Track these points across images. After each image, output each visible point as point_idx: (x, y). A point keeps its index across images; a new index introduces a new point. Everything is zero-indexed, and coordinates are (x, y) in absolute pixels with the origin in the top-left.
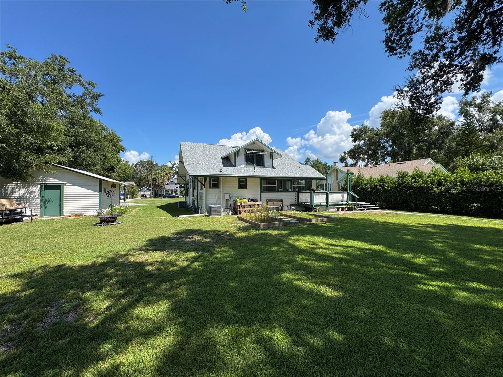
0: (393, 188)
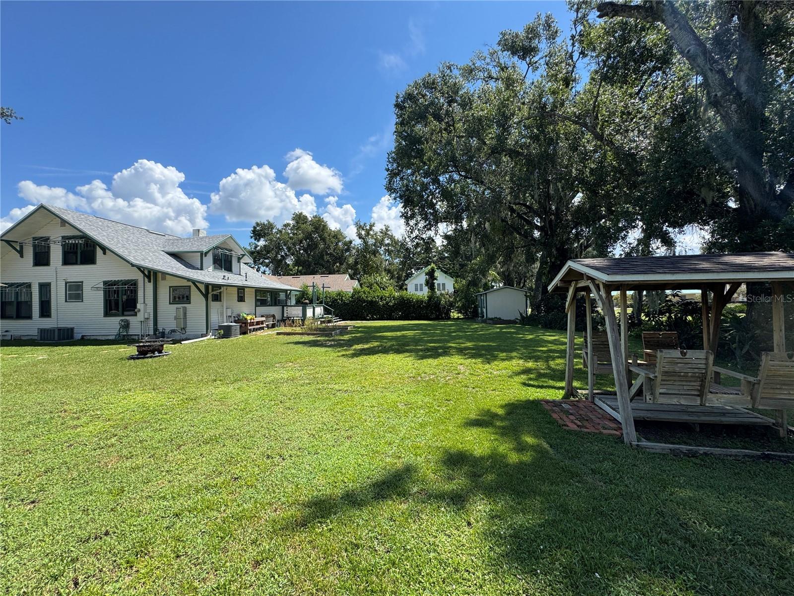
0: (351, 301)
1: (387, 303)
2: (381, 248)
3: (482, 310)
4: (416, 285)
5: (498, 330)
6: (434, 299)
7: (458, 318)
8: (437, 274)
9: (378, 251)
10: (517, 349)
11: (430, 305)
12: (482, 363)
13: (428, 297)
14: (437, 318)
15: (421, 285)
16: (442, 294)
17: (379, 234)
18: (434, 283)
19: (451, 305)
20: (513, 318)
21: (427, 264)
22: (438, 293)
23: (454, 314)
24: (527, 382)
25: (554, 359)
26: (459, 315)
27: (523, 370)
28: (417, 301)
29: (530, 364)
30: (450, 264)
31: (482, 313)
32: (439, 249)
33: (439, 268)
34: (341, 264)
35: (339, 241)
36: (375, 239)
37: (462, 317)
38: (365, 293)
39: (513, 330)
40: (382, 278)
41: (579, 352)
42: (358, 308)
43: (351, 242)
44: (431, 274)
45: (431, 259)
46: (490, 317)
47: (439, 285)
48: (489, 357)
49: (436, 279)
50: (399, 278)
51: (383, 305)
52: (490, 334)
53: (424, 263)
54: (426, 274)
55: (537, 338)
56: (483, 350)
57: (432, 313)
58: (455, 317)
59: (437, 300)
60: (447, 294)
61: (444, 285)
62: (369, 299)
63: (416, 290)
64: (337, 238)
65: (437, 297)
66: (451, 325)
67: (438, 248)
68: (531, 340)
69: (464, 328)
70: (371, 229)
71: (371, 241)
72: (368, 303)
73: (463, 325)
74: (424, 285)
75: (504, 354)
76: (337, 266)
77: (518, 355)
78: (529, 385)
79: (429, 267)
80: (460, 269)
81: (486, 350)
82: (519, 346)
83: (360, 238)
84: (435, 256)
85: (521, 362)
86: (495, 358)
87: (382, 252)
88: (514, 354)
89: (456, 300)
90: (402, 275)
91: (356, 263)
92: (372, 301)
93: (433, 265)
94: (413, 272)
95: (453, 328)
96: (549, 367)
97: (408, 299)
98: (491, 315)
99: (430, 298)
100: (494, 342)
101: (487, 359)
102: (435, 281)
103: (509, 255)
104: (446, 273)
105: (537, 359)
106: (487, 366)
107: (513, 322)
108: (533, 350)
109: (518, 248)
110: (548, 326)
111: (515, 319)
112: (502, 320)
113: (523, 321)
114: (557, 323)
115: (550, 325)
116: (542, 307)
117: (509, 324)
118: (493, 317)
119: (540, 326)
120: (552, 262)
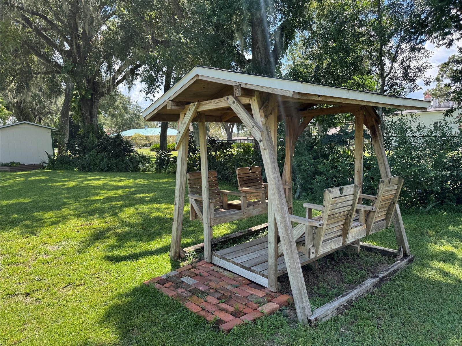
5: (23, 179)
10: (64, 204)
12: (22, 234)
20: (38, 162)
24: (110, 254)
25: (121, 209)
27: (93, 235)
29: (97, 223)
39: (43, 178)
41: (141, 195)
48: (28, 222)
52: (12, 186)
55: (82, 185)
56: (13, 212)
68: (75, 188)
75: (51, 214)
77: (72, 212)
78: (118, 259)
81: (18, 212)
82: (66, 198)
85: (82, 221)
86: (40, 223)
88: (65, 211)
96: (123, 223)
100: (26, 198)
101: (27, 226)
105: (101, 213)
106: (33, 240)
107: (40, 167)
108: (87, 201)
109: (37, 74)
110: (87, 169)
111: (45, 163)
112: (24, 165)
113: (53, 165)
114: (96, 164)
115: (88, 167)
116: (76, 146)
117: (34, 170)
118: (9, 162)
119: (76, 169)
120: (82, 95)
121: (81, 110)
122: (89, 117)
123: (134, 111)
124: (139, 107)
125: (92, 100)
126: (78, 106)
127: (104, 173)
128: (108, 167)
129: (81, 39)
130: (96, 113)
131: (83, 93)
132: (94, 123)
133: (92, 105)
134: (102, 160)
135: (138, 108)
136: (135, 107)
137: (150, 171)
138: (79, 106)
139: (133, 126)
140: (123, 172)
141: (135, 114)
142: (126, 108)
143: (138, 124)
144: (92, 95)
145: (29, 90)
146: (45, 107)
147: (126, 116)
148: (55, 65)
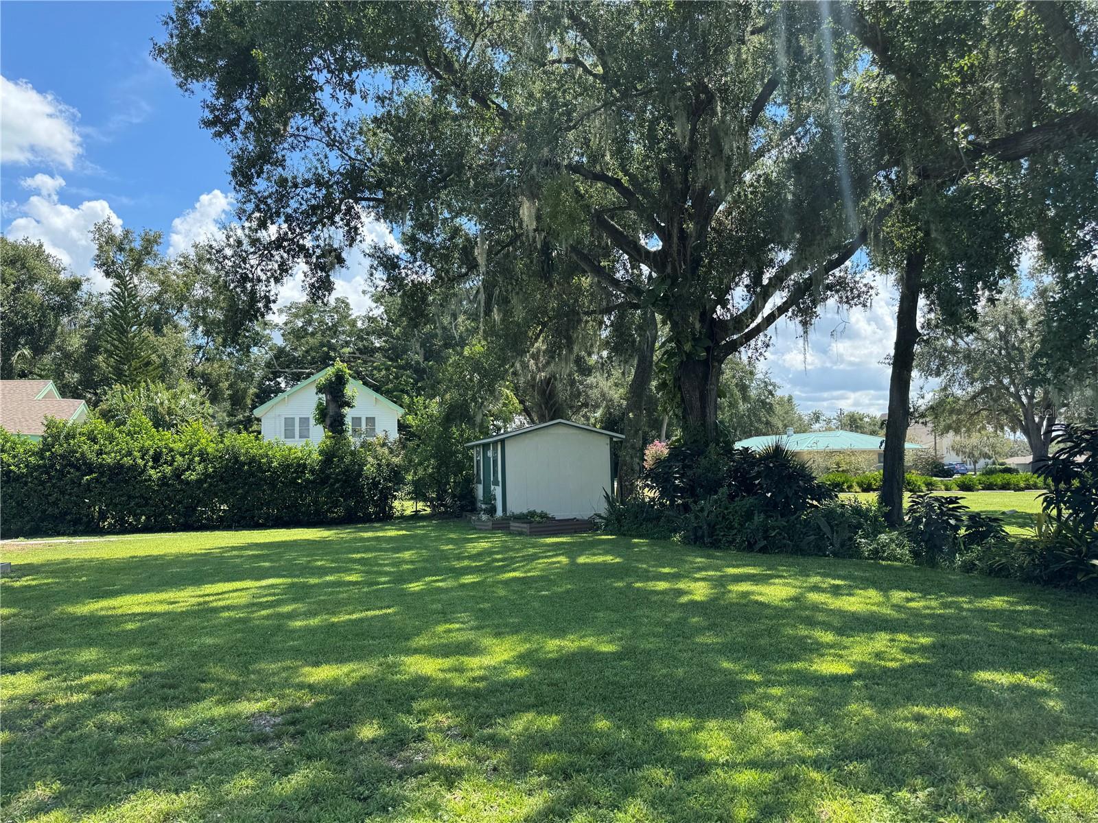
1: (178, 474)
2: (180, 310)
3: (487, 490)
4: (289, 422)
5: (563, 559)
6: (341, 459)
7: (416, 516)
8: (353, 389)
9: (169, 319)
11: (328, 477)
13: (321, 452)
14: (349, 519)
15: (304, 421)
16: (364, 445)
17: (175, 268)
18: (343, 416)
19: (396, 476)
20: (585, 513)
21: (325, 361)
22: (354, 441)
23: (405, 505)
26: (420, 505)
28: (286, 467)
30: (387, 369)
31: (489, 498)
32: (359, 324)
33: (358, 376)
34: (38, 350)
35: (33, 279)
36: (162, 283)
37: (429, 510)
38: (94, 440)
39: (610, 559)
40: (175, 397)
42: (63, 493)
43: (76, 285)
44: (335, 389)
45: (335, 350)
46: (517, 511)
47: (356, 421)
49: (348, 405)
50: (237, 400)
51: (163, 480)
53: (313, 362)
54: (320, 390)
57: (336, 504)
58: (408, 512)
59: (353, 463)
60: (384, 445)
61: (371, 421)
62: (109, 459)
63: (289, 434)
64: (23, 267)
65: (353, 453)
66: (399, 545)
67: (355, 321)
69: (445, 556)
70: (147, 251)
71: (146, 288)
72: (102, 474)
73: (438, 539)
74: (312, 422)
76: (23, 356)
79: (330, 371)
80: (416, 382)
83: (108, 274)
84: (347, 344)
87: (183, 323)
89: (410, 461)
90: (245, 391)
91: (92, 348)
92: (119, 466)
93: (339, 365)
94: (283, 385)
95: (407, 555)
97: (252, 460)
98: (517, 505)
99: (329, 456)
102: (346, 410)
103: (567, 330)
104: (377, 389)
107: (587, 525)
109: (588, 313)
110: (707, 540)
111: (599, 516)
112: (553, 519)
113: (619, 522)
114: (732, 528)
115: (711, 535)
116: (676, 478)
117: (576, 532)
118: (525, 511)
119: (677, 538)
120: (686, 352)
121: (680, 388)
122: (698, 404)
123: (760, 395)
124: (771, 384)
125: (706, 363)
126: (675, 378)
127: (753, 554)
128: (766, 538)
129: (691, 217)
130: (714, 393)
131: (687, 347)
132: (710, 420)
133: (706, 377)
134: (749, 516)
135: (770, 388)
136: (762, 385)
137: (896, 559)
138: (677, 380)
139: (757, 429)
140: (810, 555)
141: (763, 402)
142: (744, 389)
143: (768, 423)
144: (708, 350)
145: (570, 350)
146: (579, 394)
147: (743, 407)
148: (628, 288)
